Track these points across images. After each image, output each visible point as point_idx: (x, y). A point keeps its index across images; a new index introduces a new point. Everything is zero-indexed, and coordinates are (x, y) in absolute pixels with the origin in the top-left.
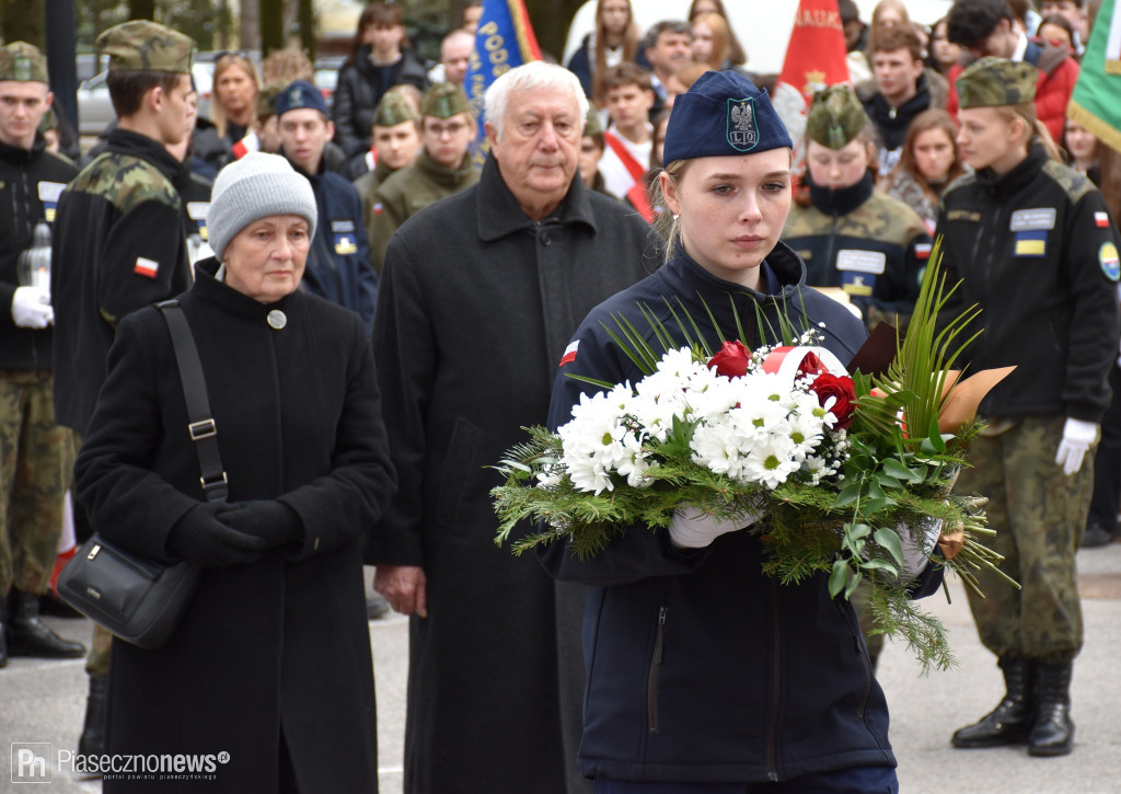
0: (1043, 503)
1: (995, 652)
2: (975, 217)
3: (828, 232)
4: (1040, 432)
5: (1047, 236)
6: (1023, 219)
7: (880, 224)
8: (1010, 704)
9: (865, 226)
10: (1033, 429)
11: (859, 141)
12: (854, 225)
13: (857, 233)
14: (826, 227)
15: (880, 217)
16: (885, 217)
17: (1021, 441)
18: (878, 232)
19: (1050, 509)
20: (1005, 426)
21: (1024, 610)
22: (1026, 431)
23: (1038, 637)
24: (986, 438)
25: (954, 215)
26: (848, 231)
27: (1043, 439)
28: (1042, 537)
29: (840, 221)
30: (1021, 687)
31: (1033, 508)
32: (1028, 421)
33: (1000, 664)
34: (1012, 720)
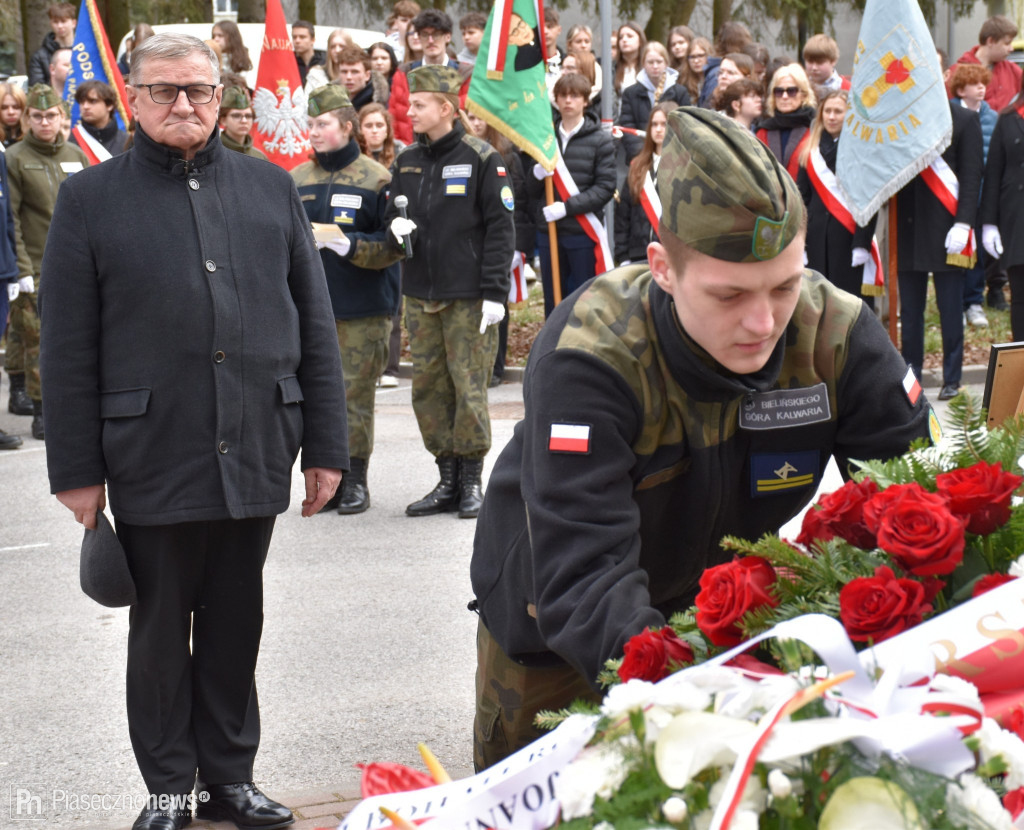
0: (469, 357)
1: (435, 454)
2: (418, 170)
3: (327, 182)
4: (467, 311)
5: (468, 182)
6: (449, 171)
7: (362, 176)
8: (443, 487)
9: (351, 178)
10: (462, 309)
12: (344, 177)
13: (346, 182)
14: (327, 178)
15: (361, 172)
16: (365, 172)
17: (454, 317)
18: (359, 182)
19: (474, 361)
20: (442, 306)
21: (456, 423)
22: (457, 311)
23: (464, 443)
24: (431, 315)
25: (404, 170)
26: (340, 181)
27: (468, 316)
28: (469, 378)
29: (336, 174)
30: (450, 475)
31: (463, 360)
32: (459, 304)
33: (437, 462)
34: (444, 497)
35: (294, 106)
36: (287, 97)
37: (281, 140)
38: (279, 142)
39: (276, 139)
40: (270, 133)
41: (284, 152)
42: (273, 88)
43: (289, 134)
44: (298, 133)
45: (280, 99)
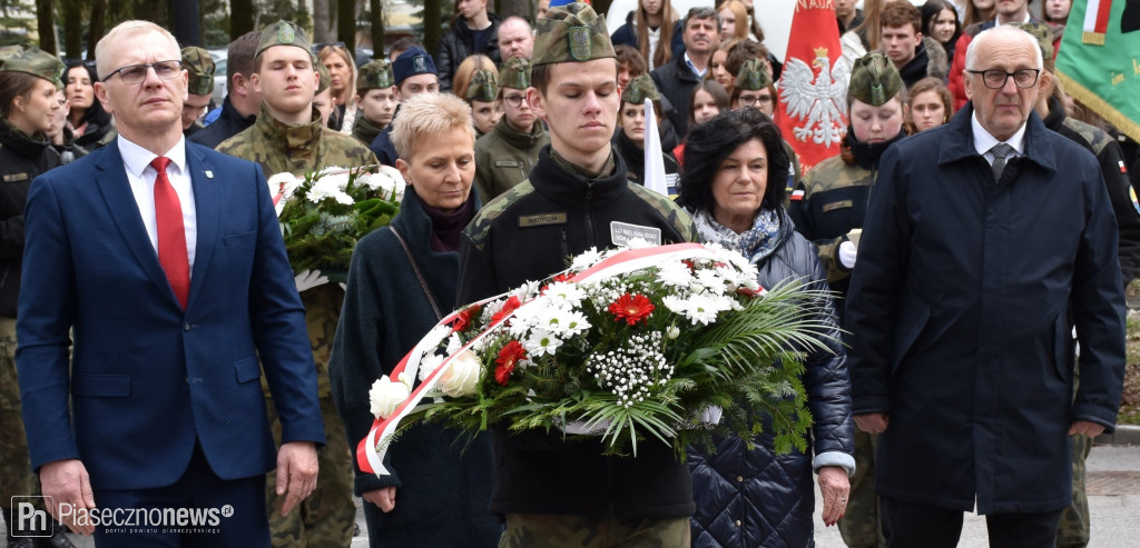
3: (867, 183)
11: (897, 100)
14: (866, 178)
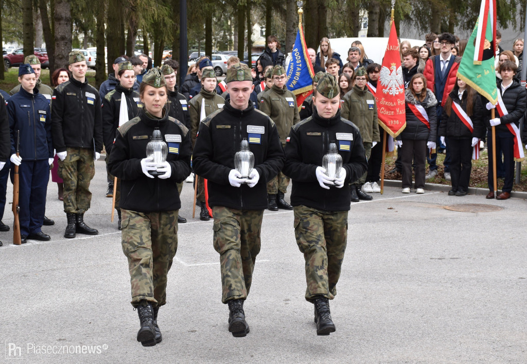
35: (397, 74)
36: (395, 70)
37: (390, 89)
38: (389, 90)
39: (388, 88)
40: (386, 86)
41: (391, 94)
42: (389, 66)
43: (394, 86)
44: (398, 86)
45: (391, 71)
